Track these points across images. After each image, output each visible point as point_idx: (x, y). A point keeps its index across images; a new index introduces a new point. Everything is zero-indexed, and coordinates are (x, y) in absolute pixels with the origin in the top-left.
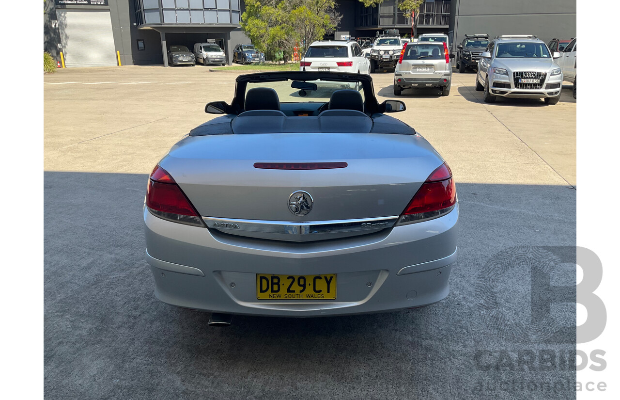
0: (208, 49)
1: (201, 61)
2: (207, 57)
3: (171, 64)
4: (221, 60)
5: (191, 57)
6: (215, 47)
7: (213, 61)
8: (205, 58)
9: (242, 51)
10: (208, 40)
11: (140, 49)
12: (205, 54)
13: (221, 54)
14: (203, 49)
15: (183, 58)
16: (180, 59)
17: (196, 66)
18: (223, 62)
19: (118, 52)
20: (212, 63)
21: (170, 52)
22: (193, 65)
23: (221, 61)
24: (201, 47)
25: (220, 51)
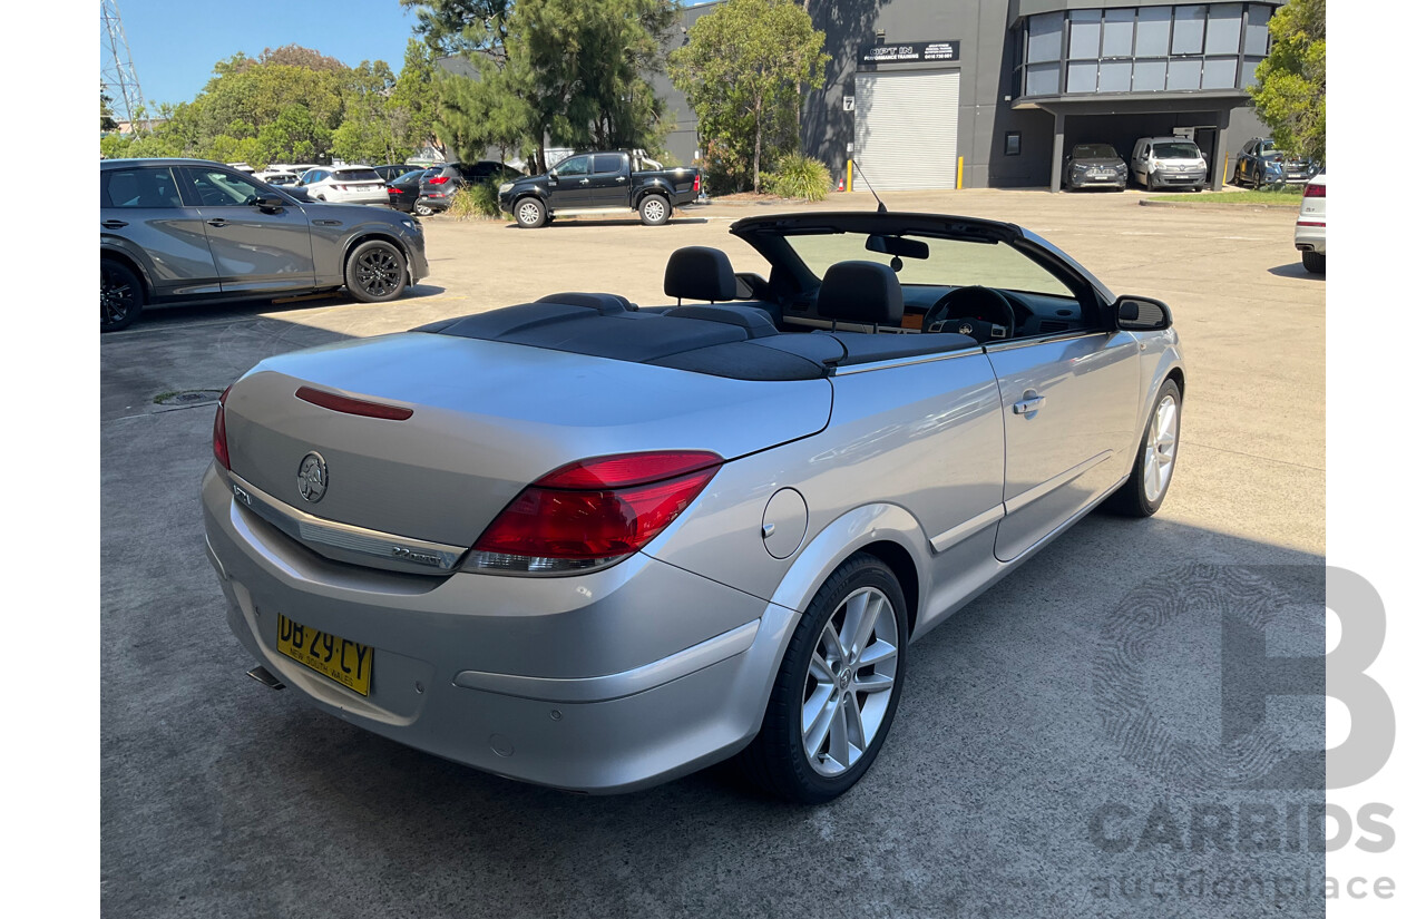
0: (1164, 152)
1: (1144, 179)
2: (1156, 172)
3: (1066, 186)
4: (1193, 177)
5: (1117, 169)
6: (1184, 147)
7: (1171, 181)
8: (1152, 172)
9: (1258, 154)
10: (1176, 131)
11: (1009, 152)
12: (1154, 163)
13: (1197, 163)
14: (1152, 151)
15: (1098, 173)
16: (1090, 175)
17: (1126, 192)
18: (1196, 183)
19: (961, 159)
20: (1167, 184)
21: (1071, 158)
22: (1119, 190)
23: (1191, 181)
24: (1148, 146)
25: (1195, 156)
